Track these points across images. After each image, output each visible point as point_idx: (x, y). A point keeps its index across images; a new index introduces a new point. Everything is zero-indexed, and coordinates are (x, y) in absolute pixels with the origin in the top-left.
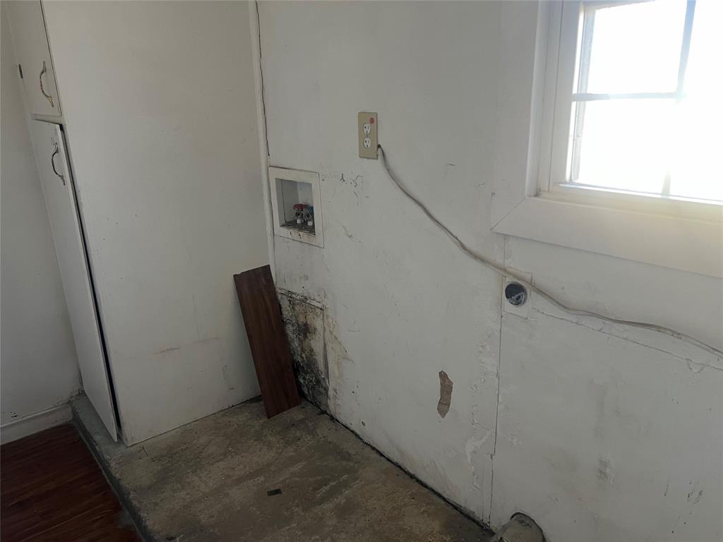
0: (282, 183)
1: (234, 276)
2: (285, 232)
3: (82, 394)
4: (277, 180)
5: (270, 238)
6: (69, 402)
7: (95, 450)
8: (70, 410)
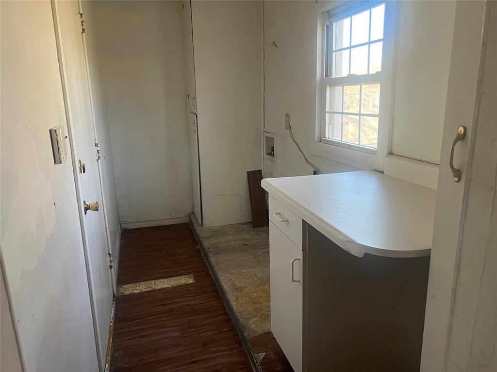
0: (268, 138)
1: (248, 172)
2: (266, 156)
3: (193, 213)
4: (266, 137)
5: (262, 159)
6: (189, 215)
7: (193, 228)
8: (188, 218)
